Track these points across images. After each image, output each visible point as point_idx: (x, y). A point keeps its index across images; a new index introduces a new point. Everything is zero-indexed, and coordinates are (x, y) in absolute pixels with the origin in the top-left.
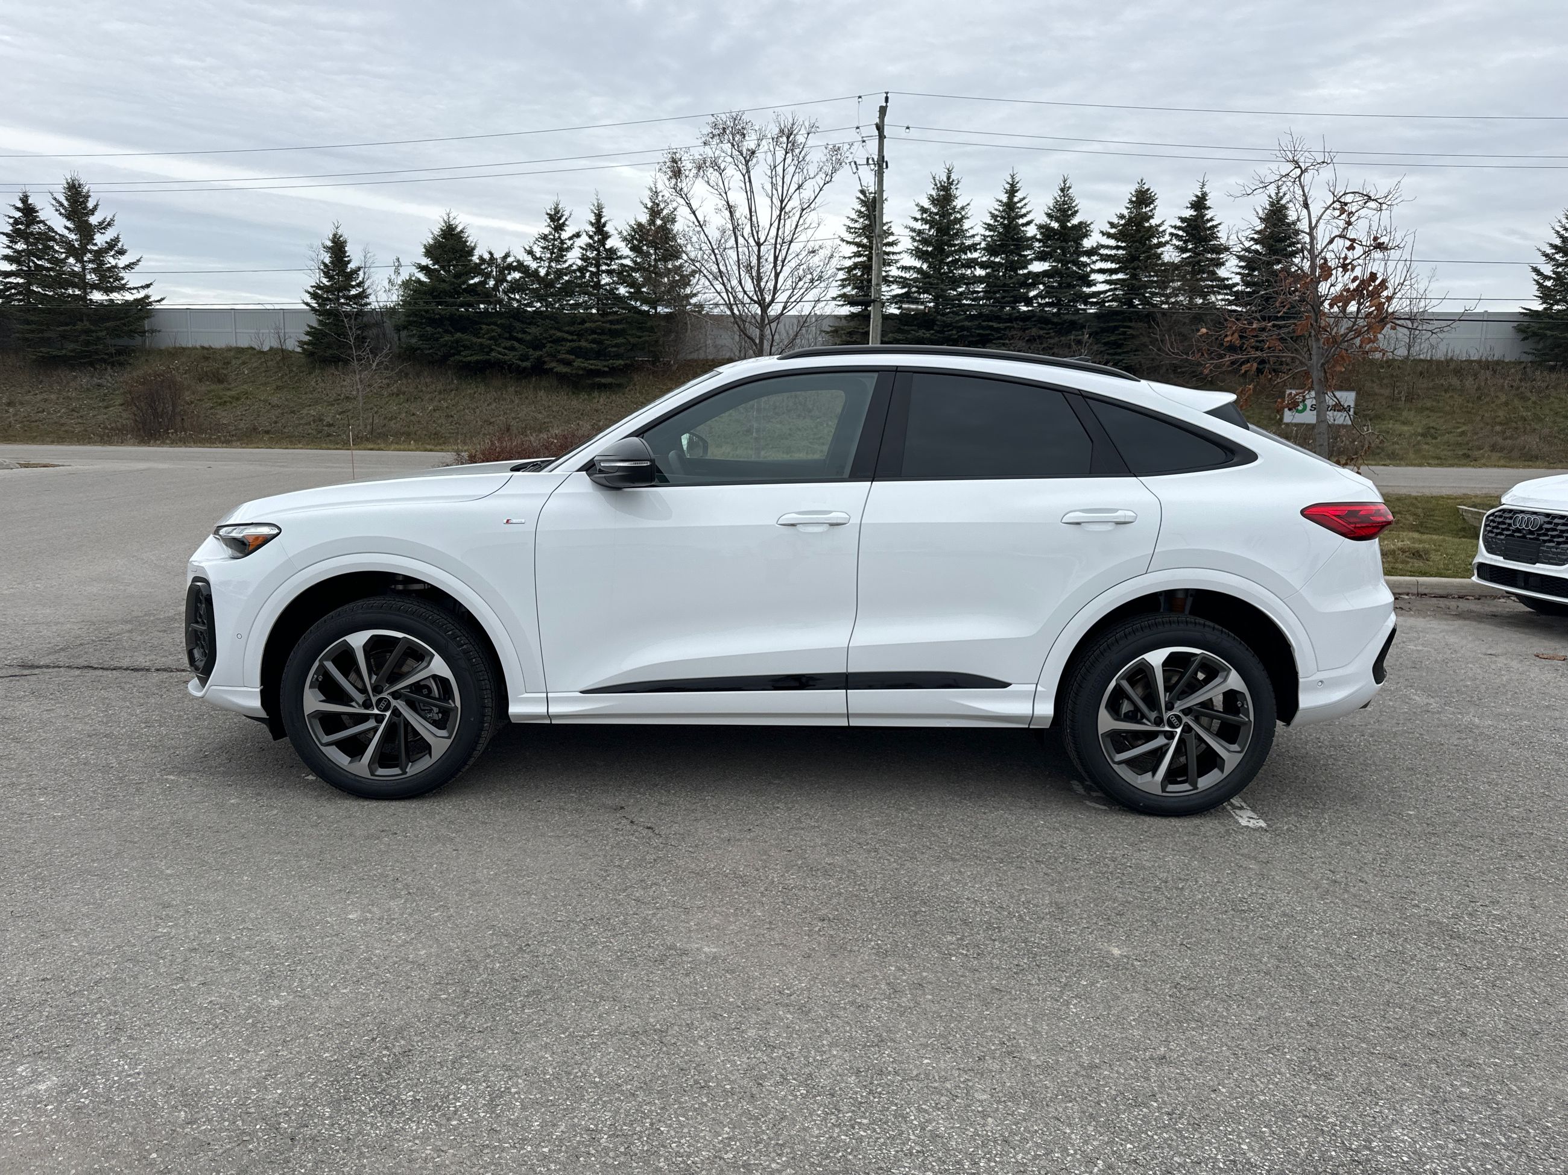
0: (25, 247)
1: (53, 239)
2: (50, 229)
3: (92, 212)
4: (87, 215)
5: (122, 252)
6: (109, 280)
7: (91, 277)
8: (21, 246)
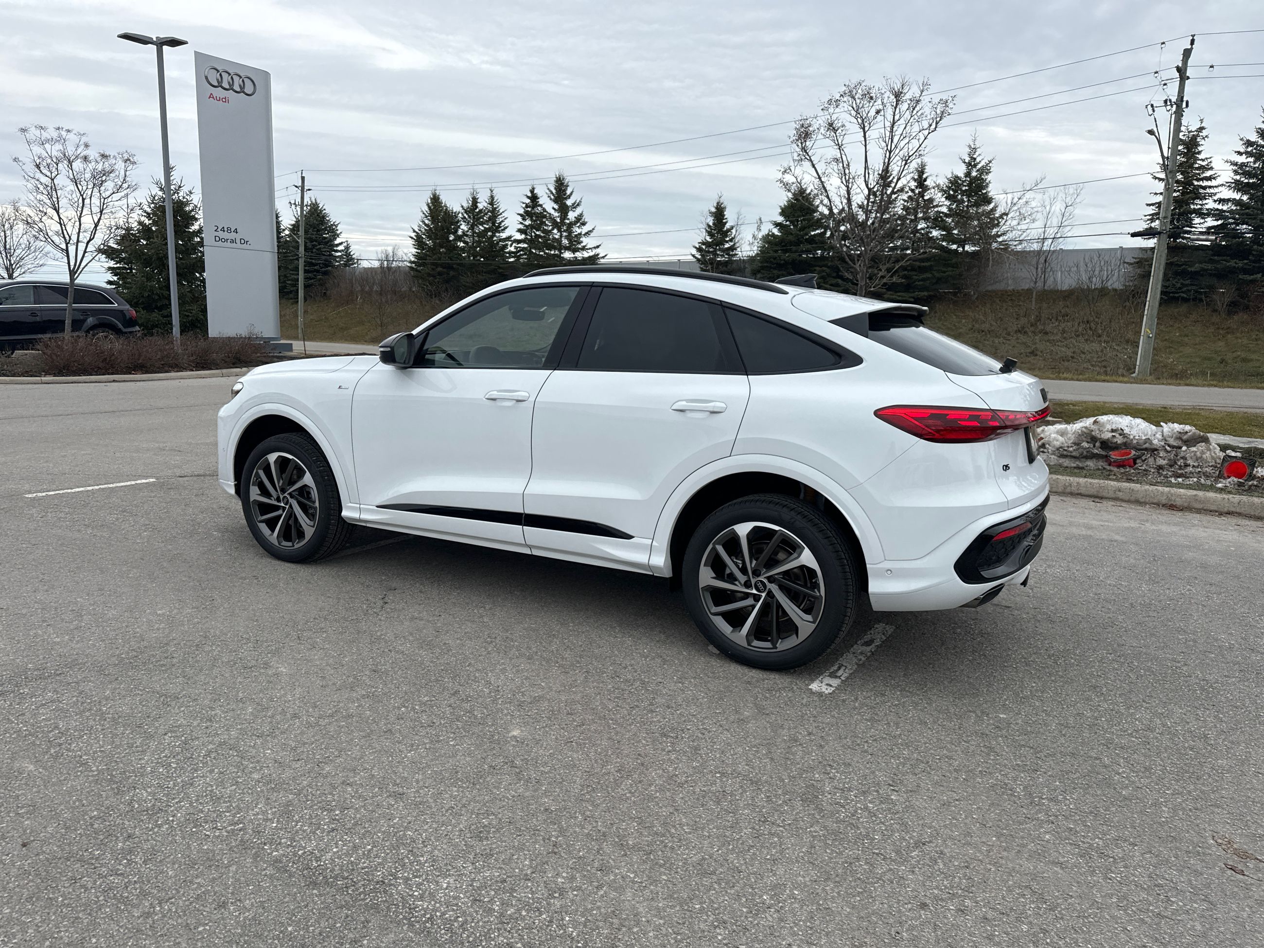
0: (530, 222)
1: (545, 217)
2: (544, 210)
3: (569, 197)
4: (566, 199)
5: (584, 224)
6: (574, 244)
7: (565, 242)
8: (528, 222)
